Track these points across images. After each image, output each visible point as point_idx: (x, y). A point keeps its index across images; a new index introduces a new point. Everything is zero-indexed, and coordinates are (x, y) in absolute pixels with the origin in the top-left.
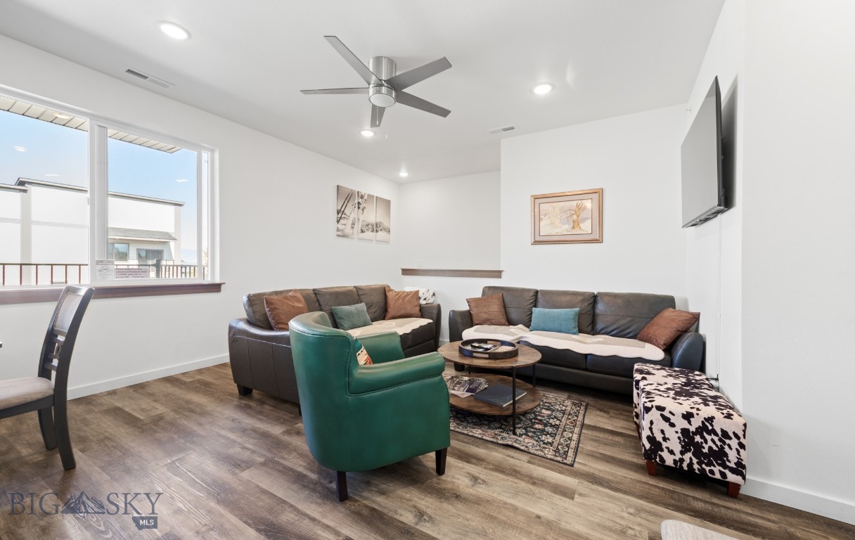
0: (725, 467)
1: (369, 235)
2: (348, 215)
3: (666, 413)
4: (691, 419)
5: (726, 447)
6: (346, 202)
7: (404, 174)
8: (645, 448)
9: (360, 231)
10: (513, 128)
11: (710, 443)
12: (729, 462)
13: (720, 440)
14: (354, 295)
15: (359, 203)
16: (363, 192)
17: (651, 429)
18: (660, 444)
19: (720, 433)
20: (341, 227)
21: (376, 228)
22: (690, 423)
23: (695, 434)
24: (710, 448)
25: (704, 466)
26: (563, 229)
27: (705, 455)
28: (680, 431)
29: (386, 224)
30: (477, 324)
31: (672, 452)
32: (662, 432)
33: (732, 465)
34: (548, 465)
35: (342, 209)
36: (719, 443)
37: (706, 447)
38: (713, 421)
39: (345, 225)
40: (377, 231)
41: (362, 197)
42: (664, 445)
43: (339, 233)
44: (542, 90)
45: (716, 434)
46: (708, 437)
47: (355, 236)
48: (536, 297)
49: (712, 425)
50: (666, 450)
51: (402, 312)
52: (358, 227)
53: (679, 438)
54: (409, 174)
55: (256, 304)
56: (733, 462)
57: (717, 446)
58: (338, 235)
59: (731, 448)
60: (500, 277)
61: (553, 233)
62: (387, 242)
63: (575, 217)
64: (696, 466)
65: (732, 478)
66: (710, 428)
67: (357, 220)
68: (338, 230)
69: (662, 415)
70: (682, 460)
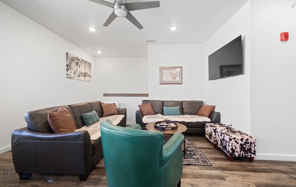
0: (251, 153)
1: (82, 78)
2: (72, 67)
3: (236, 140)
4: (243, 140)
5: (251, 147)
6: (71, 61)
7: (99, 52)
8: (230, 153)
9: (78, 76)
10: (155, 41)
11: (248, 147)
12: (252, 151)
13: (250, 145)
14: (89, 107)
15: (77, 62)
16: (79, 58)
17: (232, 146)
18: (234, 150)
19: (250, 143)
20: (68, 73)
21: (85, 75)
22: (242, 142)
23: (244, 145)
24: (248, 148)
25: (246, 154)
26: (170, 79)
27: (246, 151)
28: (240, 145)
29: (89, 74)
30: (145, 115)
31: (238, 152)
32: (235, 146)
33: (253, 152)
34: (206, 168)
35: (70, 65)
36: (250, 146)
37: (246, 148)
38: (248, 140)
39: (71, 72)
40: (85, 77)
41: (79, 60)
42: (236, 150)
43: (68, 76)
44: (173, 29)
45: (249, 144)
46: (247, 145)
47: (76, 78)
48: (163, 103)
49: (248, 141)
50: (236, 152)
51: (111, 113)
52: (77, 74)
53: (240, 147)
54: (102, 52)
55: (37, 118)
56: (253, 151)
57: (249, 147)
58: (67, 77)
59: (252, 147)
60: (148, 96)
61: (167, 80)
62: (89, 82)
63: (174, 75)
64: (244, 155)
65: (253, 156)
66: (247, 142)
67: (76, 71)
68: (67, 75)
69: (235, 141)
70: (240, 154)
